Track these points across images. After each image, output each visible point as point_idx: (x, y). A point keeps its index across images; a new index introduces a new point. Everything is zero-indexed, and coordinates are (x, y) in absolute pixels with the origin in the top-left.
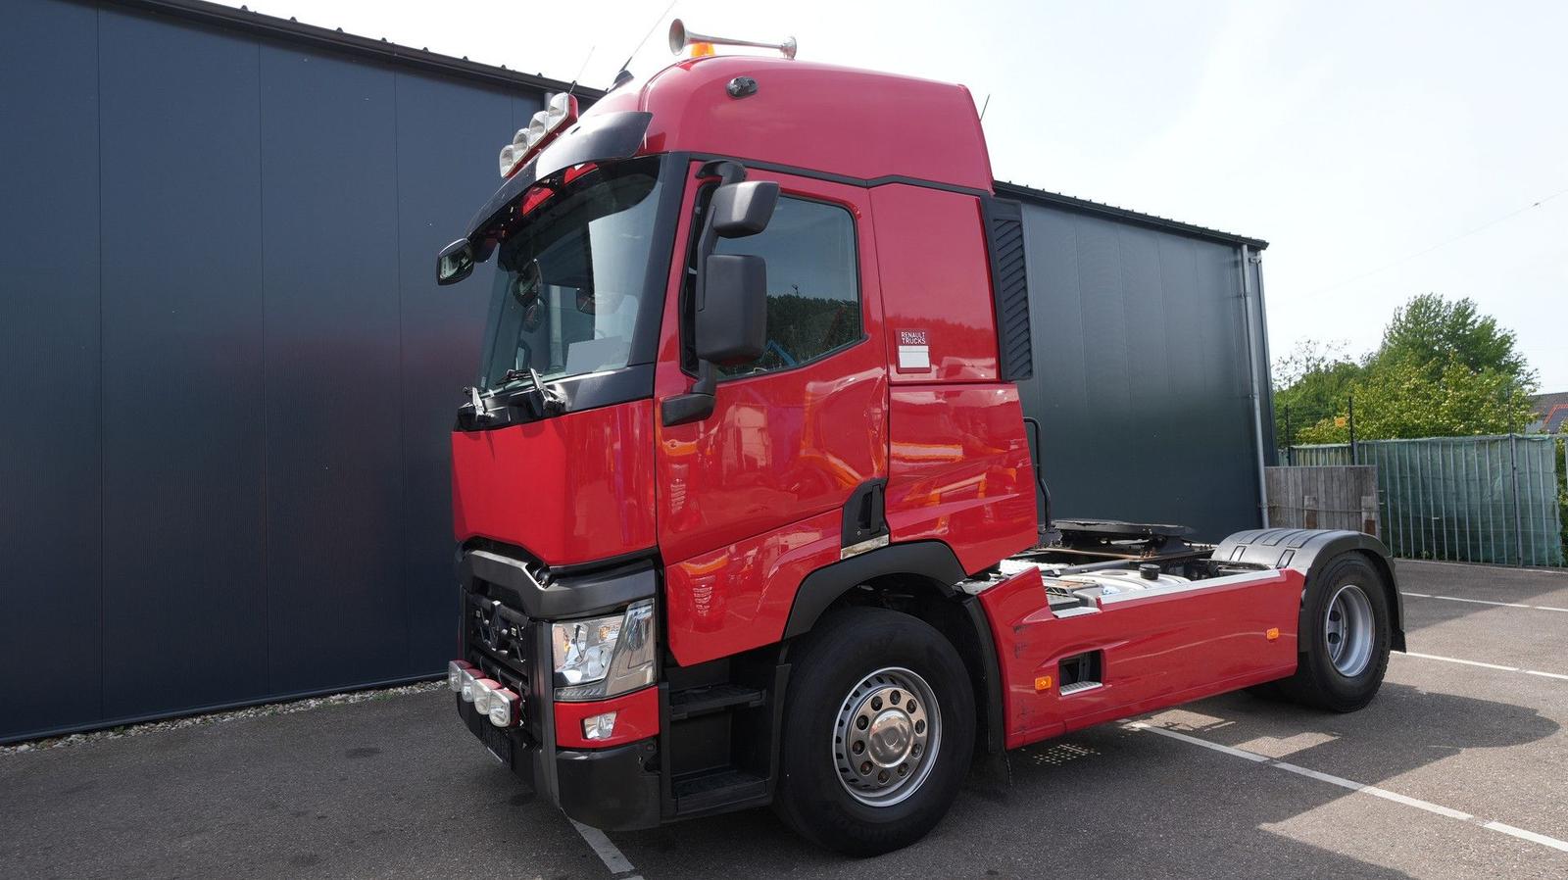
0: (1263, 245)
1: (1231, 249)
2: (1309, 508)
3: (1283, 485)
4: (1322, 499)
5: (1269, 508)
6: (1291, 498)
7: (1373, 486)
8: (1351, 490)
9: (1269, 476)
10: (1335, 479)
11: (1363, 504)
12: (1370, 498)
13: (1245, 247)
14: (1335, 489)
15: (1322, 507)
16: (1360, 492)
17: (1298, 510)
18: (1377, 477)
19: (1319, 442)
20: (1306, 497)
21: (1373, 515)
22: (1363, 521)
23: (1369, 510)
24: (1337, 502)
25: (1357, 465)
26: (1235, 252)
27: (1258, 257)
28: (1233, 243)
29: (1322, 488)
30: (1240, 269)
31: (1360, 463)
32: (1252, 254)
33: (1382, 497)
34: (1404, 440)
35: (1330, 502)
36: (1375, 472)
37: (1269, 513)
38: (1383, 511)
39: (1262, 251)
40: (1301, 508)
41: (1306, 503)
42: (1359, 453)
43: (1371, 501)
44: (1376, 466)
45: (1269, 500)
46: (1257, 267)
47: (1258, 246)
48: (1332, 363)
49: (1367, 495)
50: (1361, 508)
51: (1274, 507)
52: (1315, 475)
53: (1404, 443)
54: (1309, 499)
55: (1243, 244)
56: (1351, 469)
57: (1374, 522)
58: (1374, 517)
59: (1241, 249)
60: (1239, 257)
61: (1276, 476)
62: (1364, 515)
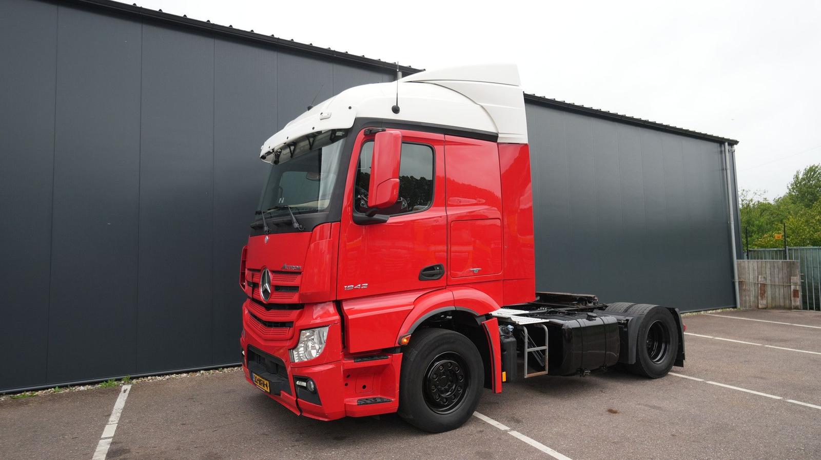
0: (736, 142)
1: (719, 145)
2: (762, 282)
3: (747, 270)
4: (768, 278)
5: (739, 282)
6: (751, 277)
7: (798, 271)
8: (785, 273)
9: (739, 265)
10: (776, 267)
11: (792, 281)
12: (795, 278)
13: (726, 144)
14: (776, 272)
15: (768, 282)
16: (790, 274)
17: (755, 284)
18: (800, 267)
19: (765, 247)
20: (760, 276)
21: (798, 287)
22: (792, 290)
23: (796, 284)
24: (777, 280)
25: (788, 260)
26: (721, 146)
27: (733, 149)
28: (720, 141)
29: (768, 272)
30: (724, 155)
31: (789, 259)
32: (730, 147)
33: (803, 277)
34: (816, 247)
35: (773, 279)
36: (799, 264)
37: (739, 284)
38: (803, 285)
39: (735, 146)
40: (757, 282)
41: (759, 280)
42: (789, 253)
43: (796, 279)
44: (799, 261)
45: (739, 278)
46: (732, 153)
47: (733, 143)
48: (757, 203)
49: (794, 276)
50: (790, 283)
51: (741, 282)
52: (764, 265)
53: (816, 249)
54: (761, 277)
55: (725, 142)
56: (785, 262)
57: (798, 290)
58: (798, 288)
59: (724, 144)
60: (723, 149)
61: (742, 265)
62: (793, 287)
